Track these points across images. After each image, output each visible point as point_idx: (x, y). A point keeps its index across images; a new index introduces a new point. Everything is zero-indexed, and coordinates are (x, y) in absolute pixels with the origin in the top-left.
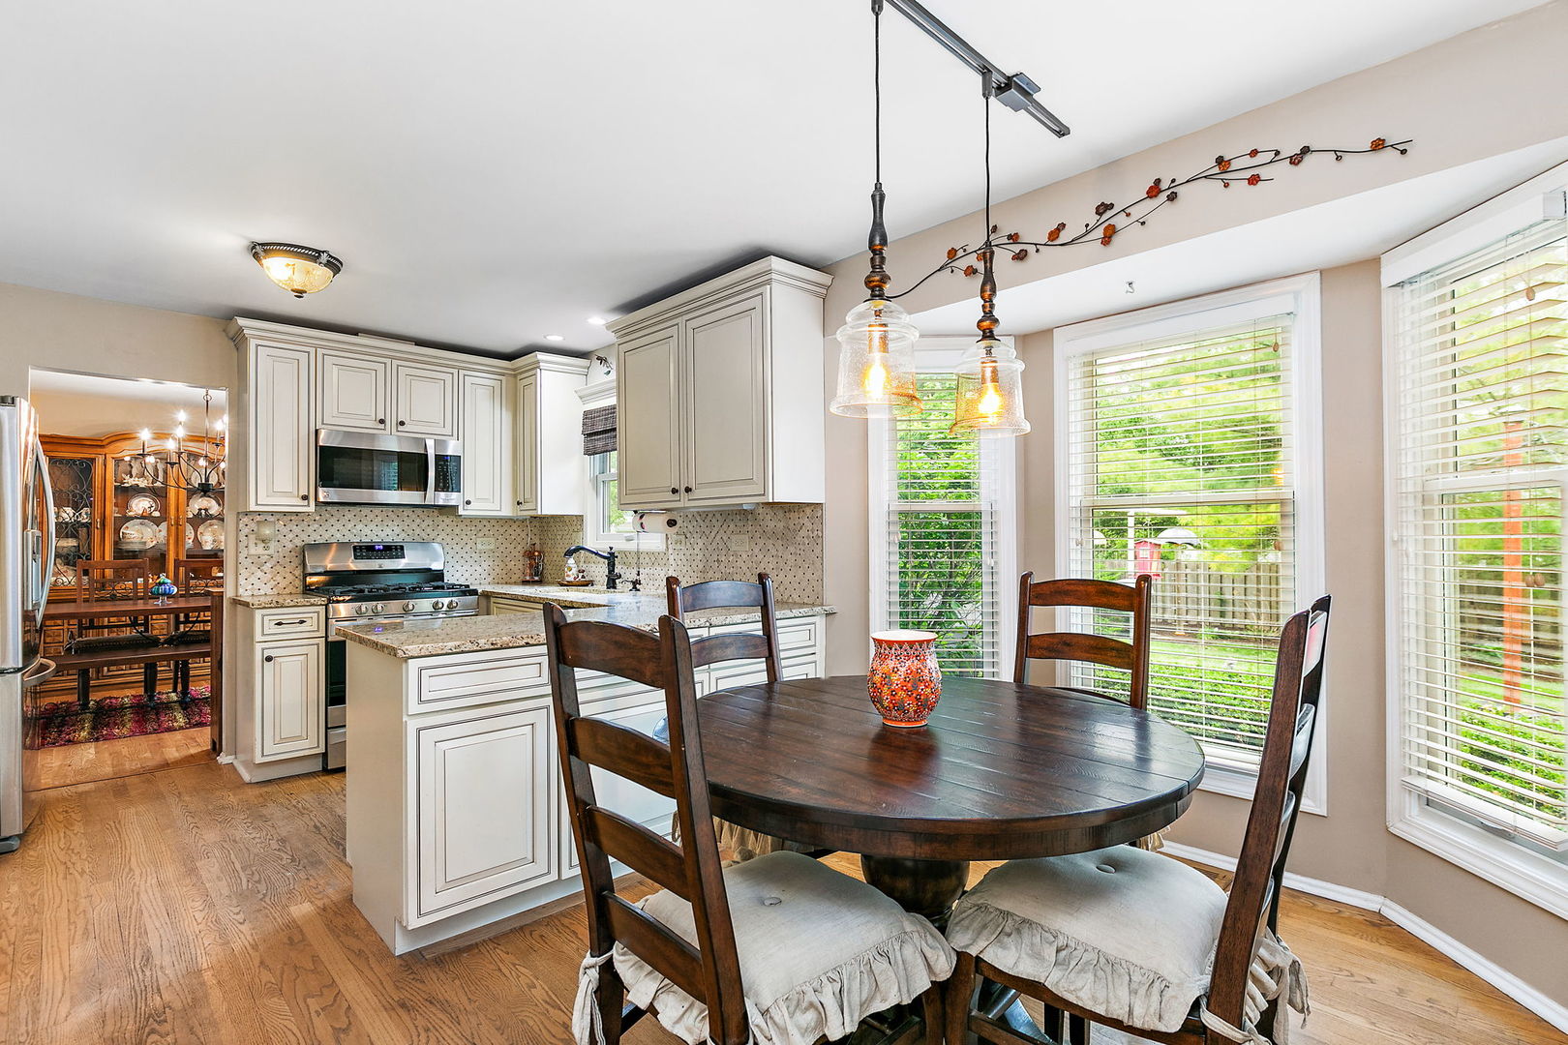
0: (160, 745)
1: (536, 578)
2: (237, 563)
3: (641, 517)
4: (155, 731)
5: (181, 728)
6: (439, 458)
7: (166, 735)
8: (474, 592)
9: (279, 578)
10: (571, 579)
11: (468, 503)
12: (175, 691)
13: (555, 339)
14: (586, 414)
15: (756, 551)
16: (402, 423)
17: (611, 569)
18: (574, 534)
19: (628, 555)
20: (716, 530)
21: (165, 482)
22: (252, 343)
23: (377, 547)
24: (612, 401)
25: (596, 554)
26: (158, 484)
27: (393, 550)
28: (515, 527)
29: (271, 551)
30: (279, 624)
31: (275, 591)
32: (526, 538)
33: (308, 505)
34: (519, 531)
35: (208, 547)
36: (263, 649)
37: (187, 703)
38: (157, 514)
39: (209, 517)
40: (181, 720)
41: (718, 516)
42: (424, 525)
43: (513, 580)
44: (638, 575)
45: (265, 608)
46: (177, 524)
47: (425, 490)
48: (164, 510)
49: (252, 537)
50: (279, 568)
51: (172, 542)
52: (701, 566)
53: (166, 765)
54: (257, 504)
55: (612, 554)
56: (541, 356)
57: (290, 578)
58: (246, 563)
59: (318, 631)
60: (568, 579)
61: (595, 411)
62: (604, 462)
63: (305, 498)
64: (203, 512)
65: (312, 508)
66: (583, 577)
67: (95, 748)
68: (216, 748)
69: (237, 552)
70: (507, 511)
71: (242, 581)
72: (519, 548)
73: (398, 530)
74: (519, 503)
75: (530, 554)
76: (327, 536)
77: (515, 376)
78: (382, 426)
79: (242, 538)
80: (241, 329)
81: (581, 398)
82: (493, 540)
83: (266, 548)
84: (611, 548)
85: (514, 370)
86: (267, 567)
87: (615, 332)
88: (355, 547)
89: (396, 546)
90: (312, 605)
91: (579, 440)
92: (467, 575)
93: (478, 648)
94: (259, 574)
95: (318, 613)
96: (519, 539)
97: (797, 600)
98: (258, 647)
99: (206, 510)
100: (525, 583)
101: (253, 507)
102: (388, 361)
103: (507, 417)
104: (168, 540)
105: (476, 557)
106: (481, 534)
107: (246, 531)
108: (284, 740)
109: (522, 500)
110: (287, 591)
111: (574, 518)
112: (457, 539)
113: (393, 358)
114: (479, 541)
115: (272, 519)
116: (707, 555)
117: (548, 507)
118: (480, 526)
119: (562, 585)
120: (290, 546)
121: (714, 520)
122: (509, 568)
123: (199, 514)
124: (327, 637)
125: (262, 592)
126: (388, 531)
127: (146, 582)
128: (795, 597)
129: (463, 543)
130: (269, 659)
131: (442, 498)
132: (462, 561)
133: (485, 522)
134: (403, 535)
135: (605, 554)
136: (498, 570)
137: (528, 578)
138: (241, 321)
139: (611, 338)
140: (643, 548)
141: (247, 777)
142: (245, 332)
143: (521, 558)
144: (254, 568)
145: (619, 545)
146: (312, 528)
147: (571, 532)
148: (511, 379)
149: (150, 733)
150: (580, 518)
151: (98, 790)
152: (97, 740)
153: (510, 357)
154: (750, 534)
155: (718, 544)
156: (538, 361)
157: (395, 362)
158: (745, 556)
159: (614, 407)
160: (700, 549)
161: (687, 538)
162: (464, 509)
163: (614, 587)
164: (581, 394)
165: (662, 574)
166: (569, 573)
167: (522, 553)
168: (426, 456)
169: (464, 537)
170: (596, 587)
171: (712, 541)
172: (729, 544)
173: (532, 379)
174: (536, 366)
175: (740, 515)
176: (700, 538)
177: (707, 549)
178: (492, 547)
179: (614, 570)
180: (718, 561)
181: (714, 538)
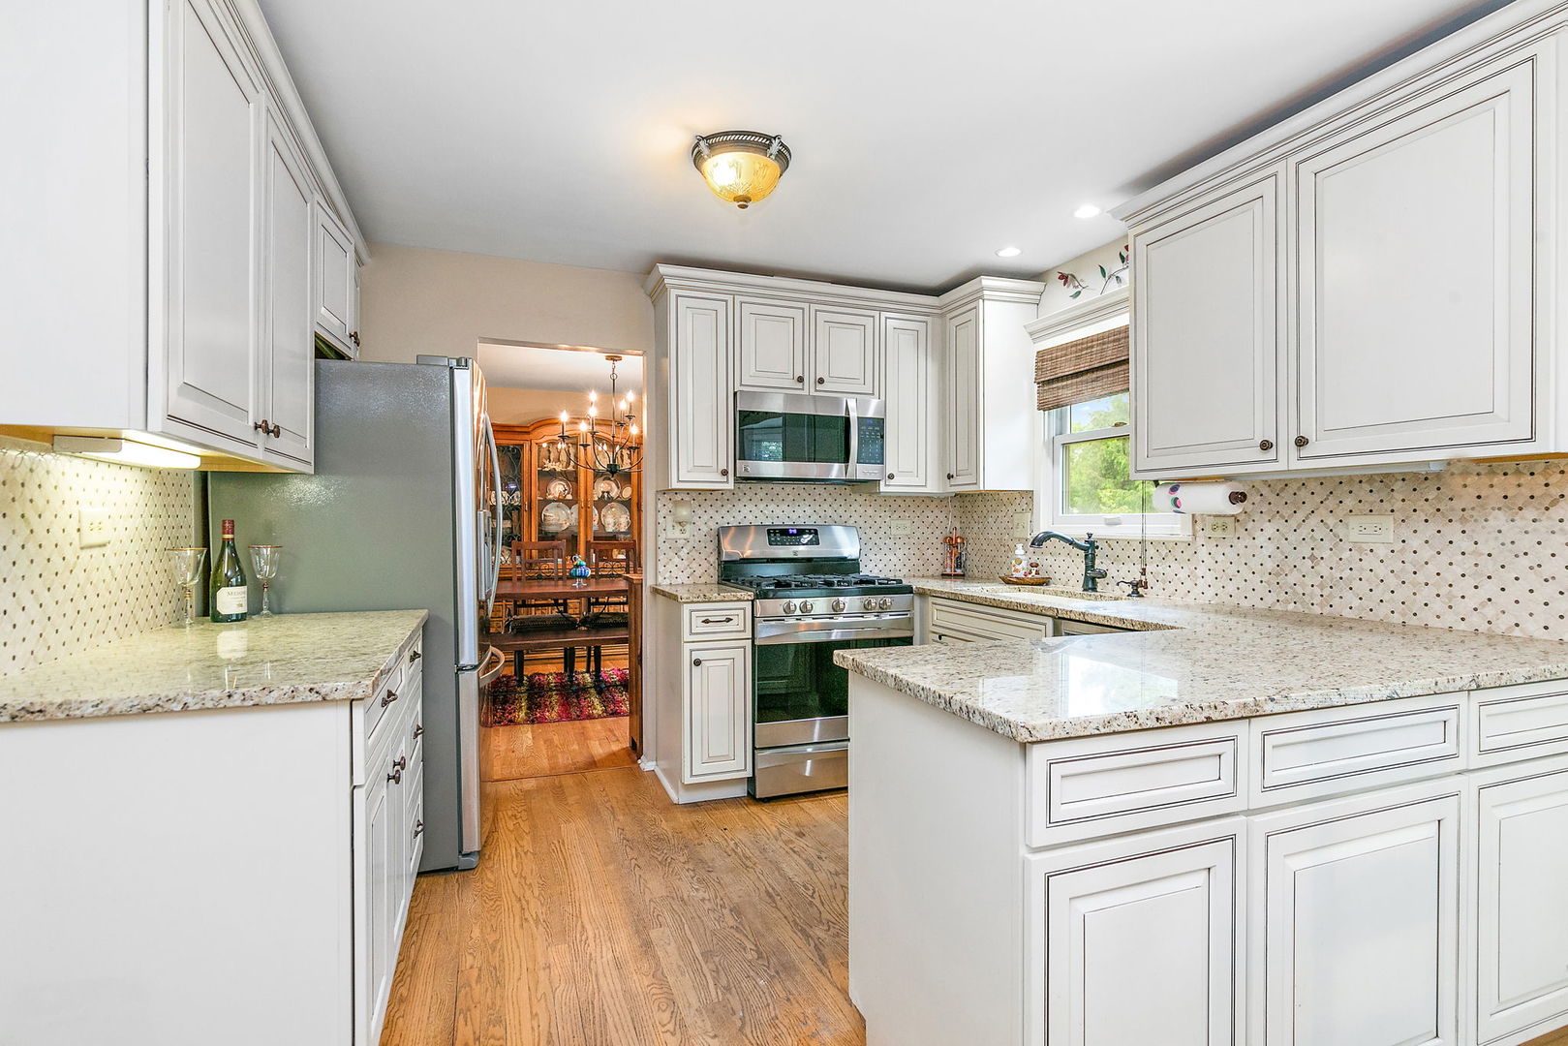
0: (584, 736)
1: (959, 571)
2: (657, 548)
3: (1174, 489)
4: (579, 718)
5: (600, 717)
6: (861, 422)
7: (587, 723)
8: (909, 590)
9: (694, 565)
10: (1021, 575)
11: (891, 477)
12: (588, 671)
13: (1010, 254)
14: (1041, 357)
15: (1415, 542)
16: (821, 381)
17: (1090, 565)
18: (1016, 516)
19: (1113, 544)
20: (1308, 508)
21: (576, 465)
22: (673, 293)
23: (791, 531)
24: (1121, 320)
25: (1071, 543)
26: (570, 468)
27: (807, 535)
28: (932, 506)
29: (687, 535)
30: (706, 621)
31: (691, 581)
32: (945, 522)
33: (727, 482)
34: (936, 512)
35: (610, 529)
36: (691, 651)
37: (601, 687)
38: (569, 497)
39: (611, 500)
40: (599, 709)
41: (1313, 486)
42: (835, 506)
43: (930, 573)
44: (1143, 572)
45: (692, 602)
46: (586, 506)
47: (847, 460)
48: (576, 493)
49: (670, 518)
50: (694, 554)
51: (582, 524)
52: (1270, 565)
53: (593, 764)
54: (679, 481)
55: (1092, 543)
56: (987, 281)
57: (705, 565)
58: (664, 547)
59: (744, 631)
60: (1016, 575)
62: (1061, 418)
63: (725, 473)
64: (606, 495)
65: (731, 486)
66: (1037, 573)
67: (533, 732)
68: (636, 749)
69: (657, 536)
70: (933, 488)
71: (661, 569)
72: (937, 533)
73: (809, 511)
74: (950, 477)
75: (951, 542)
76: (740, 517)
77: (942, 315)
78: (800, 386)
79: (661, 520)
80: (662, 278)
81: (1031, 334)
82: (908, 523)
83: (682, 531)
84: (1090, 536)
85: (941, 308)
86: (683, 553)
87: (1126, 219)
88: (768, 530)
89: (811, 529)
90: (739, 600)
91: (1030, 391)
92: (881, 566)
94: (676, 560)
95: (744, 609)
96: (937, 523)
98: (687, 648)
99: (608, 493)
100: (945, 576)
101: (675, 485)
102: (806, 306)
103: (933, 369)
104: (579, 523)
105: (890, 543)
106: (895, 516)
107: (664, 512)
108: (712, 759)
109: (954, 473)
110: (703, 580)
111: (1018, 495)
112: (870, 522)
113: (810, 302)
114: (893, 524)
115: (687, 498)
116: (1287, 548)
117: (993, 480)
118: (895, 506)
119: (1008, 582)
120: (705, 529)
121: (1303, 494)
122: (926, 557)
123: (603, 496)
124: (753, 639)
125: (679, 581)
126: (799, 511)
127: (564, 563)
129: (876, 526)
130: (698, 663)
131: (862, 471)
132: (876, 549)
133: (899, 502)
134: (815, 517)
135: (1083, 543)
136: (914, 560)
137: (948, 571)
138: (663, 269)
139: (1119, 227)
140: (1150, 536)
141: (674, 796)
142: (666, 281)
143: (939, 546)
144: (671, 554)
145: (1100, 532)
146: (725, 509)
147: (1011, 514)
148: (937, 320)
149: (575, 719)
150: (1028, 495)
151: (539, 790)
152: (533, 722)
153: (937, 291)
154: (1399, 516)
155: (1313, 530)
156: (982, 289)
157: (814, 307)
158: (1382, 552)
159: (1126, 329)
160: (1269, 539)
161: (1238, 521)
162: (886, 485)
163: (1094, 589)
164: (1032, 329)
165: (1182, 575)
166: (1017, 567)
167: (941, 538)
168: (847, 420)
169: (878, 520)
170: (1051, 588)
171: (1299, 526)
172: (1340, 531)
173: (971, 315)
174: (978, 295)
175: (1371, 485)
176: (1269, 521)
177: (1286, 539)
178: (908, 531)
179: (1093, 566)
180: (1312, 558)
181: (1304, 521)
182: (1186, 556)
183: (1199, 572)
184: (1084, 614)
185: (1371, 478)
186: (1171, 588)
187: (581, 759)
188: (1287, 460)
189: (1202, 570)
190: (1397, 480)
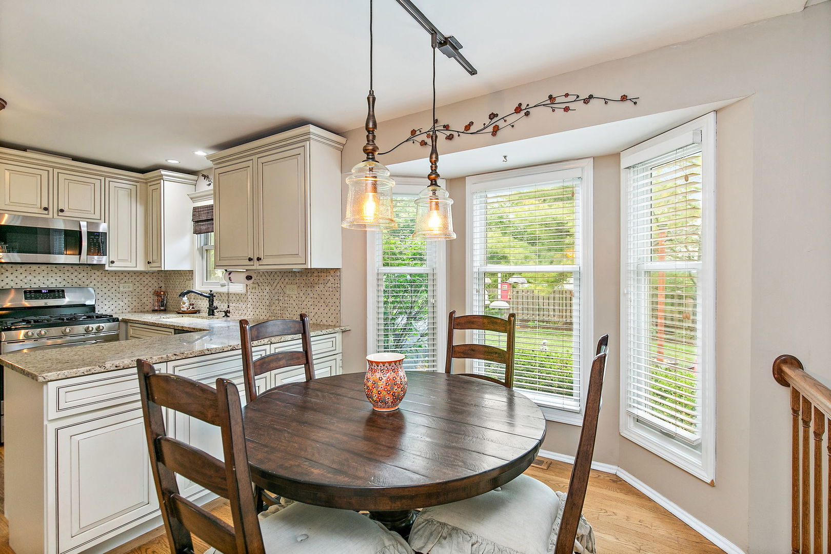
1: (162, 308)
3: (230, 274)
6: (90, 234)
8: (116, 320)
10: (185, 309)
11: (113, 262)
14: (195, 210)
15: (301, 294)
16: (62, 211)
17: (211, 304)
18: (187, 282)
19: (222, 294)
20: (277, 281)
23: (43, 291)
24: (211, 202)
25: (201, 295)
27: (58, 293)
28: (147, 276)
32: (154, 285)
34: (150, 279)
41: (278, 273)
42: (80, 276)
43: (146, 310)
44: (228, 307)
47: (80, 254)
55: (212, 295)
56: (163, 172)
60: (182, 309)
61: (201, 207)
62: (207, 238)
66: (193, 308)
70: (141, 267)
72: (150, 289)
73: (59, 280)
74: (149, 263)
75: (157, 294)
77: (146, 183)
78: (46, 212)
81: (191, 199)
82: (131, 285)
84: (211, 291)
85: (146, 179)
87: (213, 161)
88: (25, 291)
89: (58, 290)
91: (190, 225)
92: (113, 307)
93: (105, 370)
96: (150, 284)
97: (326, 323)
100: (154, 311)
102: (50, 169)
103: (141, 210)
105: (119, 296)
106: (122, 281)
109: (151, 261)
111: (187, 272)
112: (105, 285)
113: (54, 167)
114: (121, 286)
116: (272, 296)
117: (169, 264)
118: (122, 276)
119: (179, 313)
121: (276, 276)
122: (143, 302)
126: (53, 280)
128: (324, 321)
129: (110, 287)
131: (95, 259)
132: (109, 299)
133: (125, 274)
134: (64, 283)
135: (207, 295)
136: (135, 303)
137: (156, 308)
139: (210, 164)
140: (231, 291)
143: (151, 296)
145: (216, 289)
147: (185, 280)
148: (144, 185)
150: (191, 272)
153: (143, 171)
154: (298, 285)
155: (278, 290)
156: (162, 175)
157: (57, 171)
158: (294, 297)
159: (212, 206)
160: (267, 293)
161: (259, 286)
162: (109, 266)
163: (213, 315)
164: (192, 196)
165: (244, 307)
166: (183, 306)
167: (152, 293)
168: (80, 232)
169: (111, 283)
170: (201, 314)
171: (275, 288)
172: (285, 290)
173: (158, 186)
174: (160, 178)
175: (292, 274)
176: (267, 286)
177: (272, 293)
178: (131, 289)
179: (213, 305)
180: (278, 300)
181: (276, 286)
182: (244, 299)
183: (248, 306)
186: (240, 312)
188: (258, 265)
189: (249, 304)
190: (297, 274)
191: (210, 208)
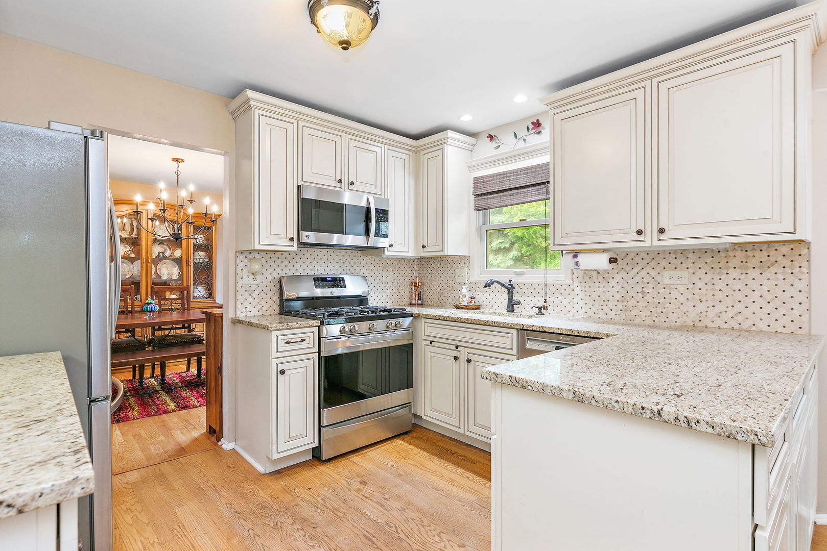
0: (166, 430)
1: (421, 302)
2: (236, 291)
4: (156, 414)
5: (174, 411)
6: (377, 211)
7: (165, 416)
9: (263, 303)
10: (466, 304)
11: (391, 246)
12: (153, 377)
13: (466, 120)
14: (477, 180)
15: (700, 284)
16: (352, 183)
17: (510, 299)
18: (458, 270)
19: (522, 286)
20: (640, 266)
21: (139, 234)
22: (257, 112)
23: (328, 279)
25: (501, 284)
26: (134, 235)
27: (337, 282)
28: (405, 264)
29: (257, 282)
30: (288, 343)
31: (261, 313)
32: (413, 274)
33: (293, 246)
34: (407, 267)
35: (165, 278)
36: (277, 364)
37: (167, 388)
38: (133, 255)
39: (165, 258)
40: (172, 405)
41: (643, 255)
42: (352, 263)
44: (545, 302)
46: (147, 262)
47: (368, 234)
48: (138, 253)
49: (245, 270)
50: (263, 295)
51: (144, 274)
52: (618, 296)
53: (182, 451)
54: (260, 244)
55: (512, 285)
56: (450, 134)
57: (270, 302)
58: (241, 291)
59: (313, 347)
60: (463, 304)
61: (483, 177)
62: (485, 216)
63: (292, 239)
64: (161, 255)
65: (295, 248)
66: (475, 303)
67: (120, 430)
68: (214, 432)
69: (236, 282)
70: (412, 253)
71: (239, 305)
72: (407, 280)
73: (343, 266)
74: (423, 247)
75: (415, 285)
76: (293, 270)
77: (418, 152)
78: (339, 185)
79: (239, 271)
80: (248, 100)
81: (469, 167)
82: (392, 274)
83: (255, 279)
84: (510, 281)
85: (417, 147)
86: (255, 294)
87: (547, 104)
88: (314, 278)
89: (340, 278)
90: (311, 326)
91: (469, 200)
92: (377, 300)
94: (250, 299)
95: (313, 332)
96: (407, 274)
98: (275, 362)
99: (163, 253)
100: (412, 305)
101: (257, 247)
102: (343, 134)
104: (141, 273)
105: (382, 286)
106: (385, 270)
107: (241, 266)
108: (291, 439)
109: (426, 244)
110: (269, 313)
111: (459, 259)
112: (372, 273)
113: (346, 133)
114: (384, 274)
115: (258, 256)
116: (628, 287)
118: (385, 264)
119: (458, 308)
120: (270, 278)
121: (637, 259)
122: (401, 294)
123: (159, 256)
124: (319, 352)
125: (252, 314)
127: (133, 302)
129: (375, 276)
130: (283, 372)
131: (373, 241)
132: (375, 290)
133: (388, 261)
135: (507, 285)
137: (414, 302)
138: (251, 94)
142: (252, 103)
143: (408, 287)
144: (247, 295)
146: (284, 264)
147: (454, 269)
148: (415, 155)
149: (154, 415)
150: (466, 259)
152: (118, 421)
153: (416, 137)
154: (691, 271)
155: (643, 278)
156: (447, 138)
157: (348, 136)
158: (682, 289)
159: (548, 164)
160: (618, 283)
161: (599, 273)
162: (388, 251)
163: (513, 311)
164: (469, 165)
165: (565, 302)
166: (464, 299)
167: (408, 284)
168: (368, 210)
169: (376, 272)
170: (482, 310)
171: (635, 276)
172: (658, 278)
173: (439, 153)
174: (444, 142)
175: (675, 255)
176: (618, 273)
177: (628, 283)
178: (392, 279)
179: (512, 298)
180: (643, 292)
181: (637, 273)
182: (567, 292)
183: (575, 301)
184: (543, 327)
185: (676, 251)
186: (558, 309)
187: (171, 447)
188: (652, 241)
189: (577, 299)
190: (690, 252)
191: (545, 166)
